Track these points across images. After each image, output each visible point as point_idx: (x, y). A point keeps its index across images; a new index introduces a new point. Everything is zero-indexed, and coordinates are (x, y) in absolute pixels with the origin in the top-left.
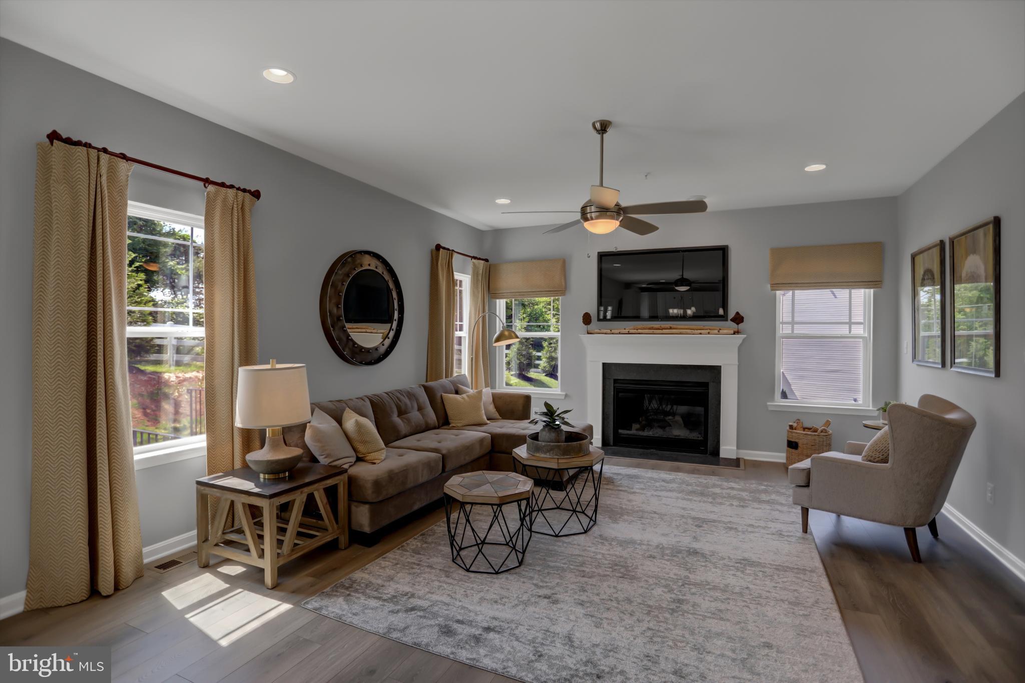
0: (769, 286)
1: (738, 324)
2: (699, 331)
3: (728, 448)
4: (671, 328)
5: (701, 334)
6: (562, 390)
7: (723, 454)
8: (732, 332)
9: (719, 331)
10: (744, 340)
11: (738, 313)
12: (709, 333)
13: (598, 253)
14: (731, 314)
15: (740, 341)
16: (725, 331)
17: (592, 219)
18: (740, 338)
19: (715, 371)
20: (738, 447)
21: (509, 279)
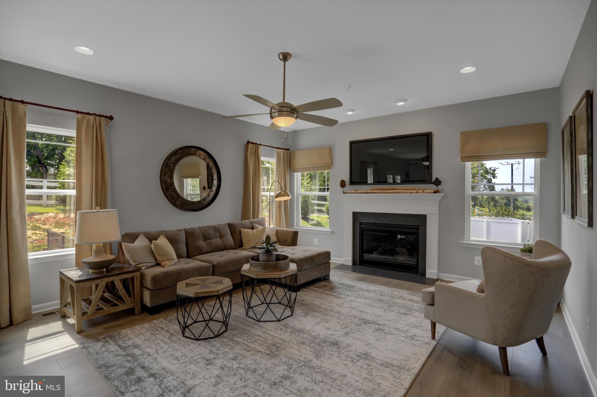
0: (459, 159)
1: (437, 186)
2: (411, 191)
3: (431, 272)
4: (394, 189)
5: (411, 193)
6: (330, 228)
7: (428, 276)
8: (432, 191)
9: (423, 191)
10: (443, 197)
11: (437, 178)
12: (417, 192)
13: (350, 141)
14: (434, 179)
15: (440, 198)
16: (428, 191)
17: (276, 117)
18: (439, 196)
19: (423, 218)
20: (439, 271)
21: (300, 160)
